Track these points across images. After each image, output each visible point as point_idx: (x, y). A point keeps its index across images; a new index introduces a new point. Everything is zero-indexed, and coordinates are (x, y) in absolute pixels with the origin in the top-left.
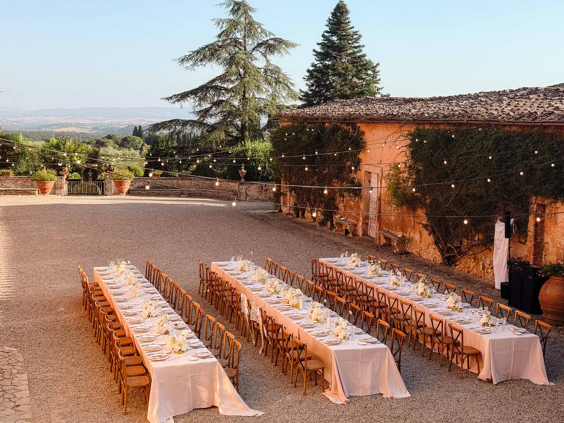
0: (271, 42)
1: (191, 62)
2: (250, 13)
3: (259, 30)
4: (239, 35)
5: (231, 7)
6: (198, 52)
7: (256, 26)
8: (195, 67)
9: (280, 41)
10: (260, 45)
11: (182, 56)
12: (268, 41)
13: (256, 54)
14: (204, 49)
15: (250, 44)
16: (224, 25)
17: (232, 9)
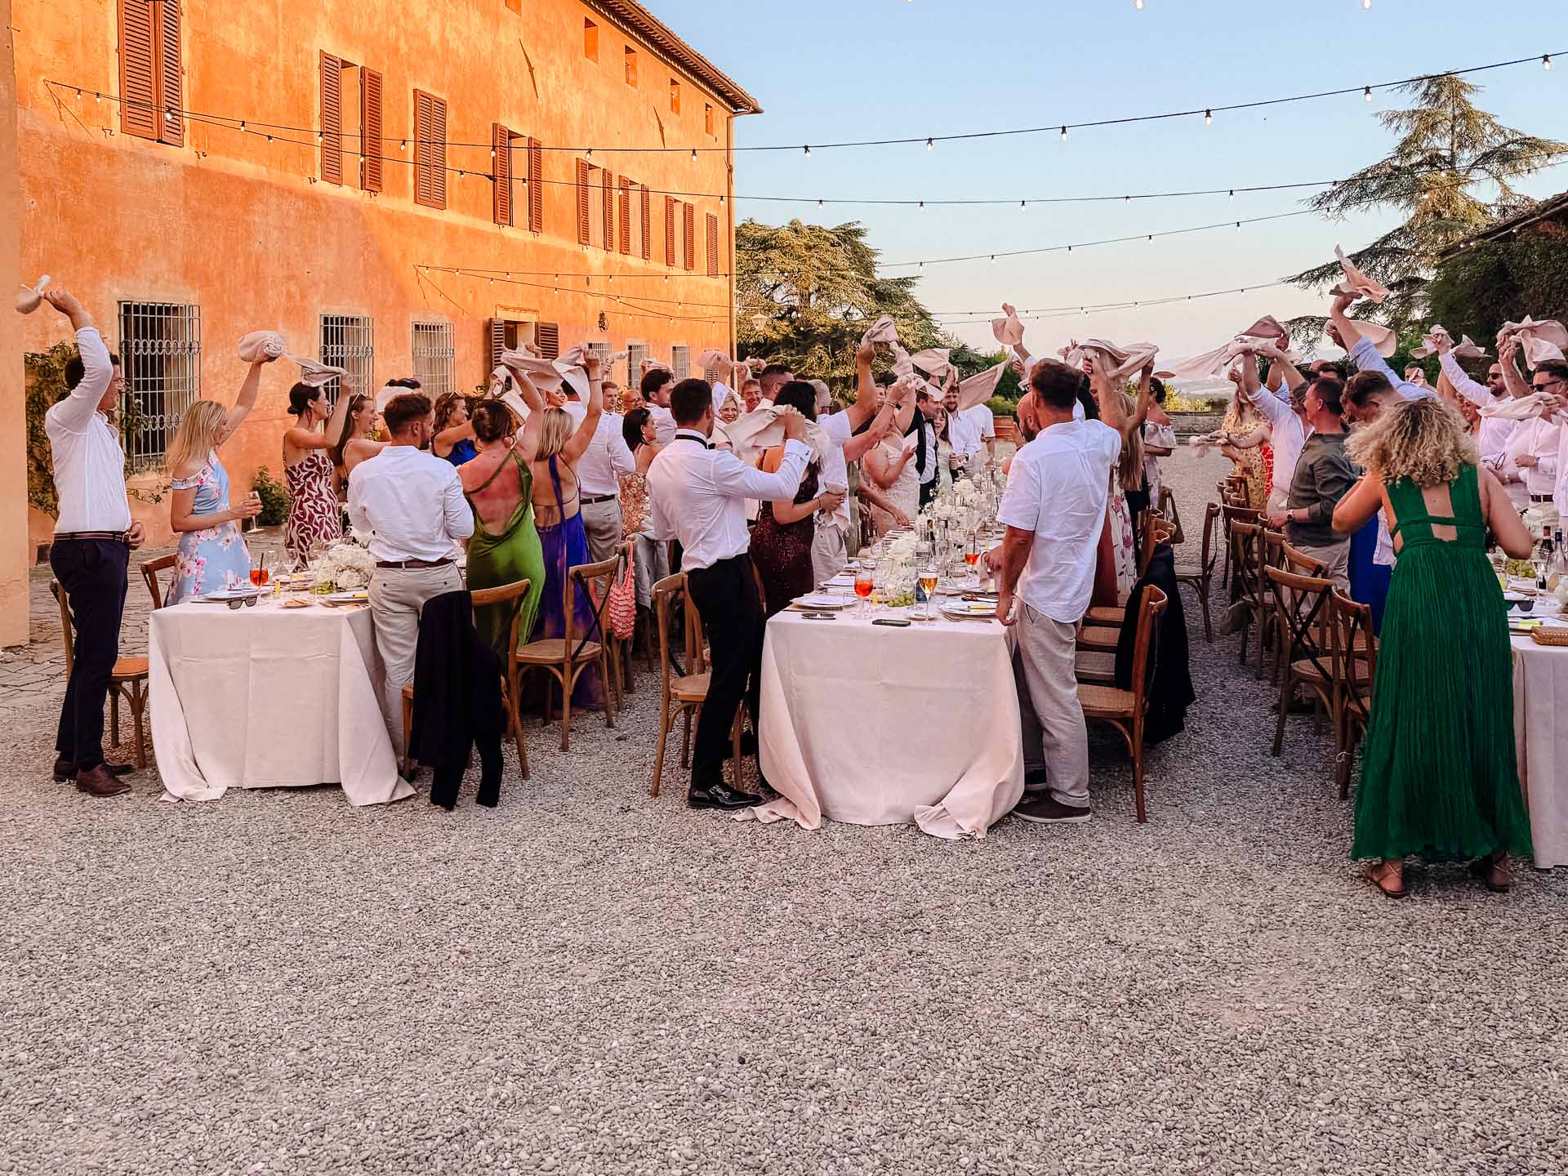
0: (1511, 147)
1: (1336, 204)
2: (1467, 97)
3: (1488, 129)
4: (1442, 144)
5: (1423, 89)
6: (1351, 182)
7: (1481, 121)
8: (1347, 213)
9: (1532, 144)
10: (1486, 157)
11: (1317, 191)
12: (1504, 145)
13: (1477, 174)
14: (1363, 176)
15: (1466, 157)
16: (1404, 125)
17: (1426, 94)
